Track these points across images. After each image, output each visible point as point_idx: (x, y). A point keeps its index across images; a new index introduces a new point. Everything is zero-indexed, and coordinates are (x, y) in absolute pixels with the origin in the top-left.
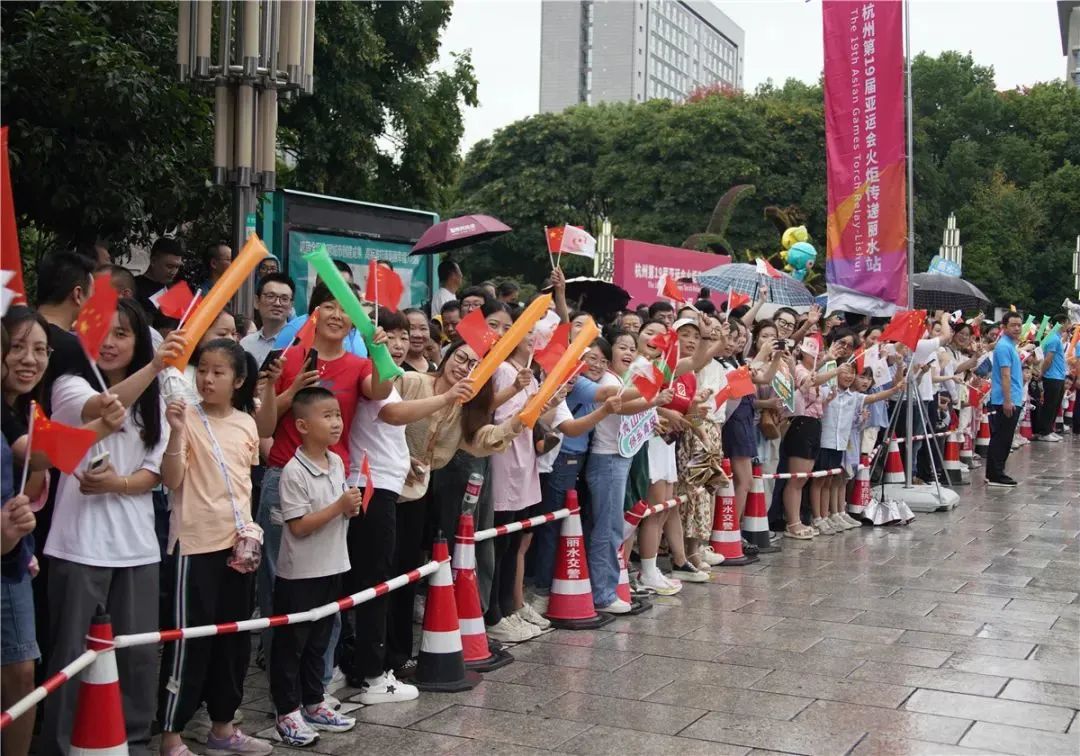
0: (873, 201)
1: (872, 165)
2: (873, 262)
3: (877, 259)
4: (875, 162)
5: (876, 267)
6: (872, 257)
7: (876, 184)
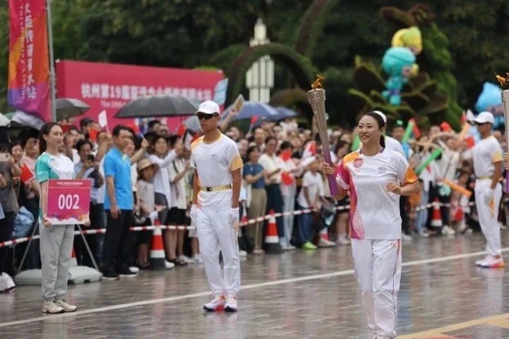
0: (30, 43)
1: (28, 14)
2: (31, 91)
3: (34, 89)
4: (29, 12)
5: (33, 95)
6: (30, 87)
7: (31, 29)
